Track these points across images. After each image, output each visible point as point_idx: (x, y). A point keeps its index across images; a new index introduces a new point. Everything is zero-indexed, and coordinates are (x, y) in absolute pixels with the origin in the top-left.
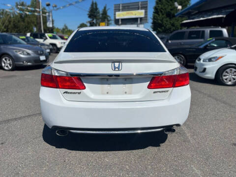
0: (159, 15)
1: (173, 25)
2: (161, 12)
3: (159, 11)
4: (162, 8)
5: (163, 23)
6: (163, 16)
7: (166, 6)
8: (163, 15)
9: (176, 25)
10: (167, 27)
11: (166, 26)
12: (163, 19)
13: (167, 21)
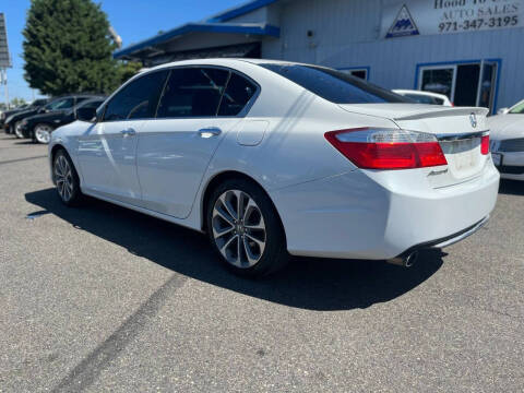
0: (44, 50)
1: (82, 76)
2: (48, 44)
3: (42, 41)
4: (48, 36)
5: (56, 69)
6: (54, 54)
7: (59, 32)
8: (54, 51)
9: (89, 77)
10: (69, 80)
11: (66, 77)
12: (55, 61)
13: (66, 66)
